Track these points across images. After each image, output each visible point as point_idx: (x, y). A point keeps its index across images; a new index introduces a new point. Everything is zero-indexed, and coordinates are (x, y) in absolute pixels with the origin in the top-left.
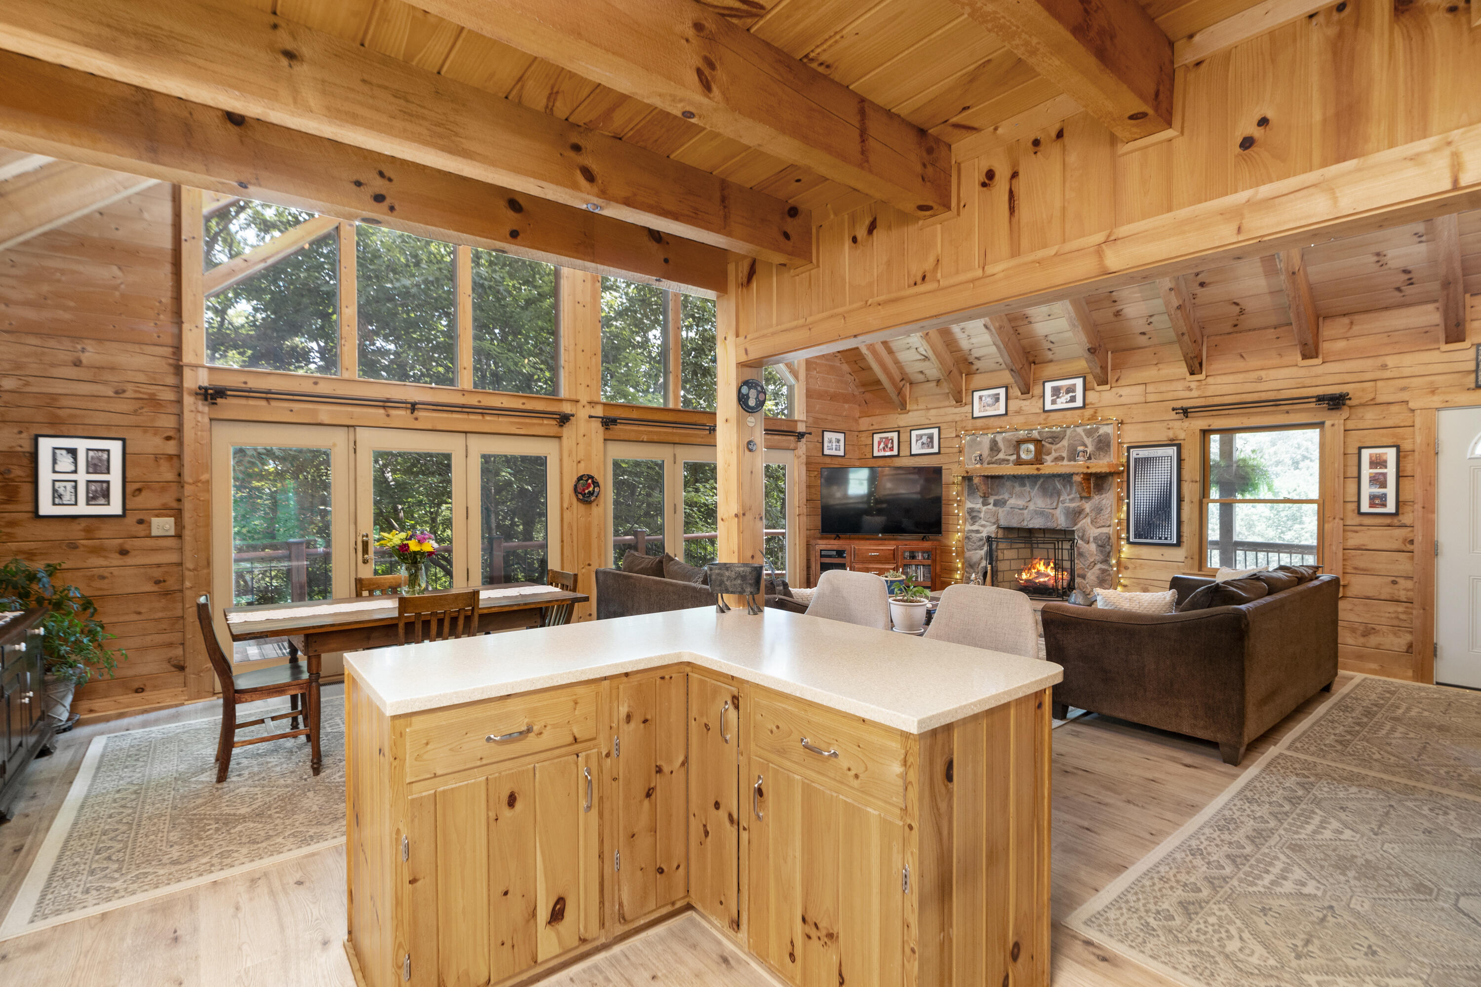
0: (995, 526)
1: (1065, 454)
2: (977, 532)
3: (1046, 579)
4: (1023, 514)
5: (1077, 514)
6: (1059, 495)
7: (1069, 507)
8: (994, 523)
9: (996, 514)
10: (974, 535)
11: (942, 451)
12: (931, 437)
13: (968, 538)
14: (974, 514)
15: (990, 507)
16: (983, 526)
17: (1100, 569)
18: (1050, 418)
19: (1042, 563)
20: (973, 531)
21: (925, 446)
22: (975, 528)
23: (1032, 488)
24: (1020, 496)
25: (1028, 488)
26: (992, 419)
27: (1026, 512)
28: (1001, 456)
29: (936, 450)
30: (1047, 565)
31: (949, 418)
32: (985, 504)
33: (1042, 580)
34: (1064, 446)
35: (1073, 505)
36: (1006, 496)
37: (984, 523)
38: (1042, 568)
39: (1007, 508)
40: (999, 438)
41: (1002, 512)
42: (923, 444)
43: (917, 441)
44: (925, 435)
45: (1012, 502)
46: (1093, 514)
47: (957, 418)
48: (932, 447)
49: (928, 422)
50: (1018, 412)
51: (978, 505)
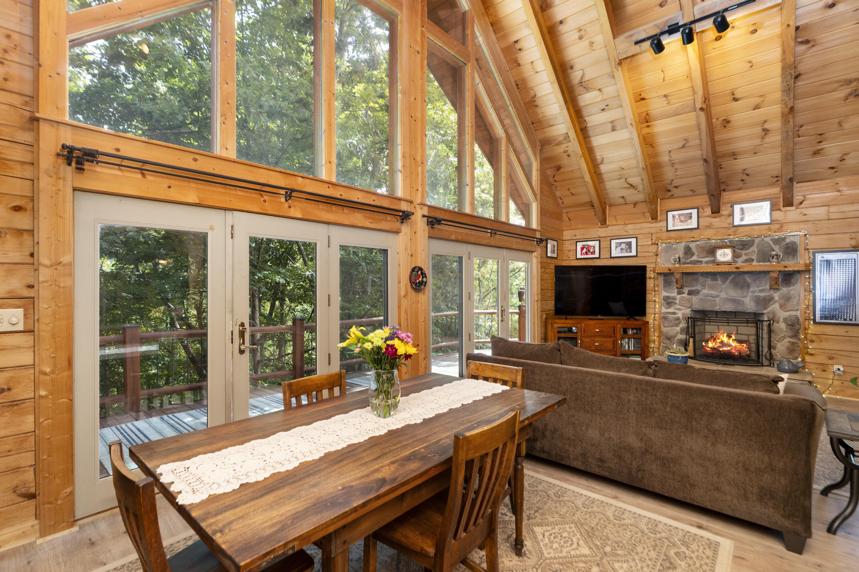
0: (690, 309)
1: (754, 257)
2: (674, 313)
3: (729, 348)
4: (715, 301)
5: (767, 301)
6: (748, 286)
7: (759, 296)
8: (689, 308)
9: (690, 301)
10: (670, 316)
11: (639, 254)
12: (629, 244)
13: (665, 318)
14: (670, 300)
15: (685, 295)
16: (678, 309)
17: (789, 342)
18: (738, 231)
19: (725, 335)
20: (669, 313)
21: (624, 251)
22: (671, 310)
23: (724, 282)
24: (712, 288)
25: (719, 282)
26: (685, 232)
27: (717, 299)
28: (694, 258)
29: (634, 253)
31: (646, 231)
32: (679, 293)
33: (725, 349)
34: (754, 252)
35: (763, 294)
36: (699, 288)
37: (679, 307)
39: (700, 296)
40: (693, 246)
41: (695, 299)
42: (622, 249)
43: (616, 247)
44: (624, 243)
45: (705, 291)
46: (782, 302)
47: (653, 231)
48: (631, 252)
49: (626, 233)
50: (709, 227)
51: (674, 294)
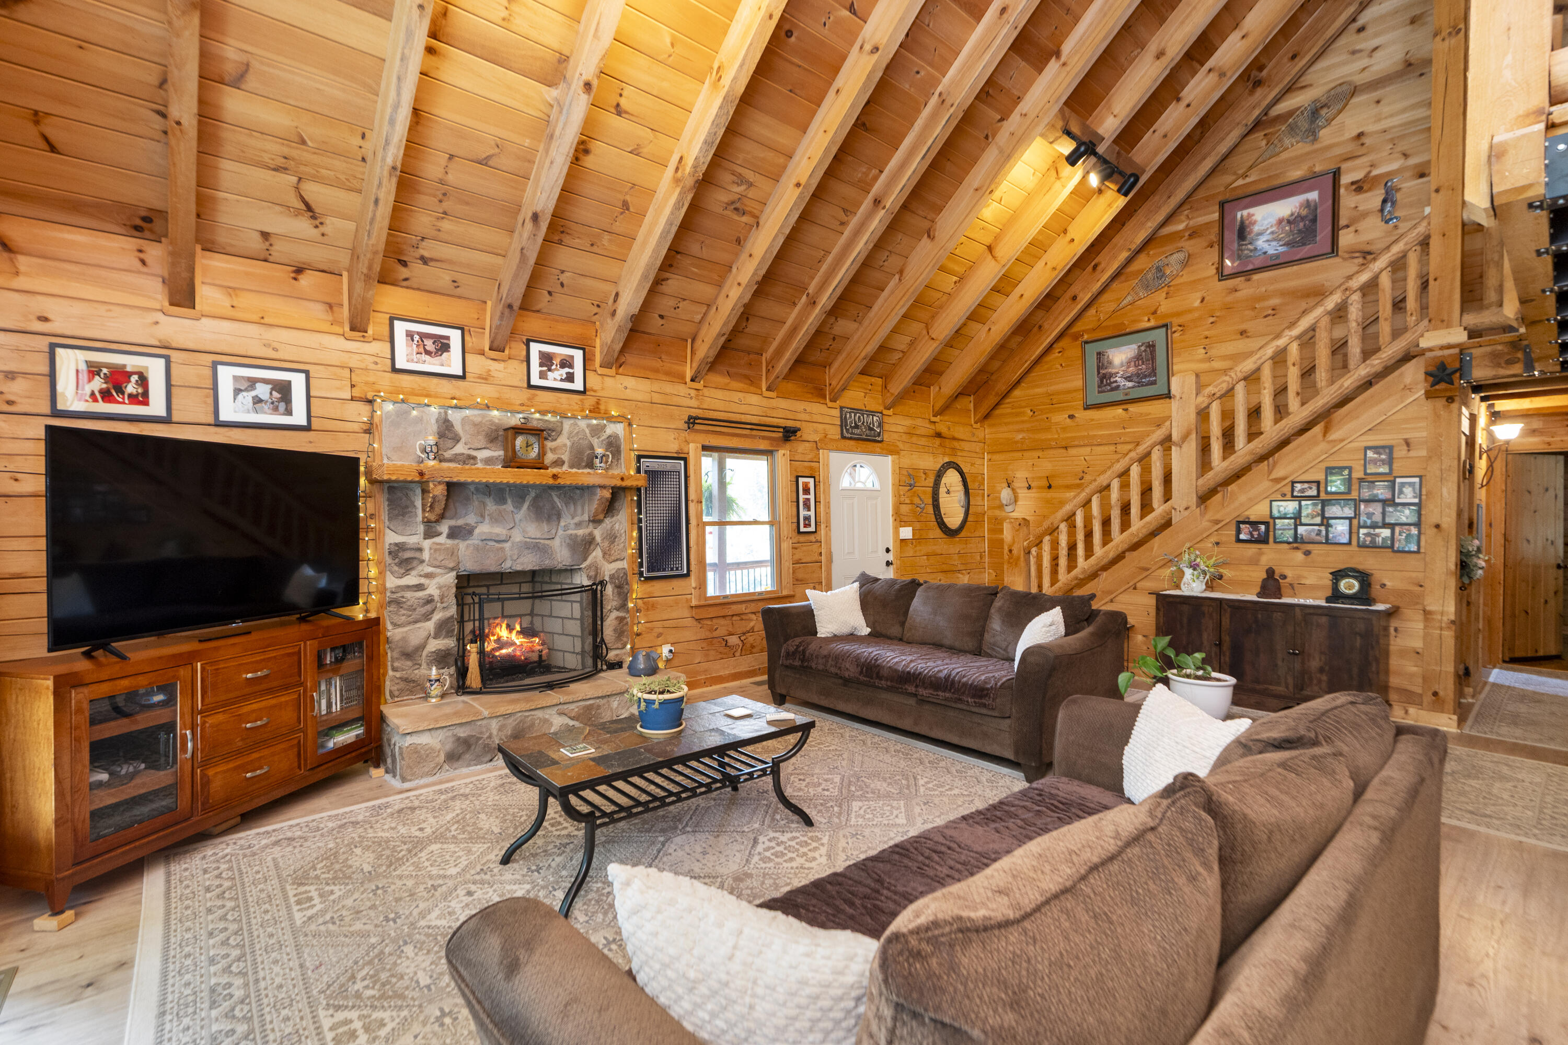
0: (454, 574)
1: (565, 457)
2: (420, 587)
3: (510, 650)
4: (502, 549)
5: (585, 546)
6: (559, 517)
7: (576, 535)
8: (452, 569)
9: (452, 553)
10: (408, 594)
11: (315, 424)
12: (284, 390)
13: (397, 603)
14: (407, 555)
15: (442, 539)
16: (429, 576)
18: (537, 399)
19: (504, 626)
20: (408, 588)
21: (266, 407)
22: (411, 580)
23: (518, 507)
24: (497, 519)
25: (509, 506)
26: (435, 380)
27: (507, 546)
28: (460, 449)
29: (299, 417)
30: (510, 628)
31: (335, 358)
32: (428, 535)
34: (565, 445)
35: (581, 532)
36: (471, 519)
37: (430, 570)
38: (503, 633)
39: (474, 541)
40: (455, 417)
41: (462, 546)
42: (257, 401)
43: (237, 391)
44: (266, 381)
45: (484, 529)
46: (606, 544)
47: (354, 362)
48: (289, 412)
49: (271, 354)
50: (485, 378)
51: (414, 537)
